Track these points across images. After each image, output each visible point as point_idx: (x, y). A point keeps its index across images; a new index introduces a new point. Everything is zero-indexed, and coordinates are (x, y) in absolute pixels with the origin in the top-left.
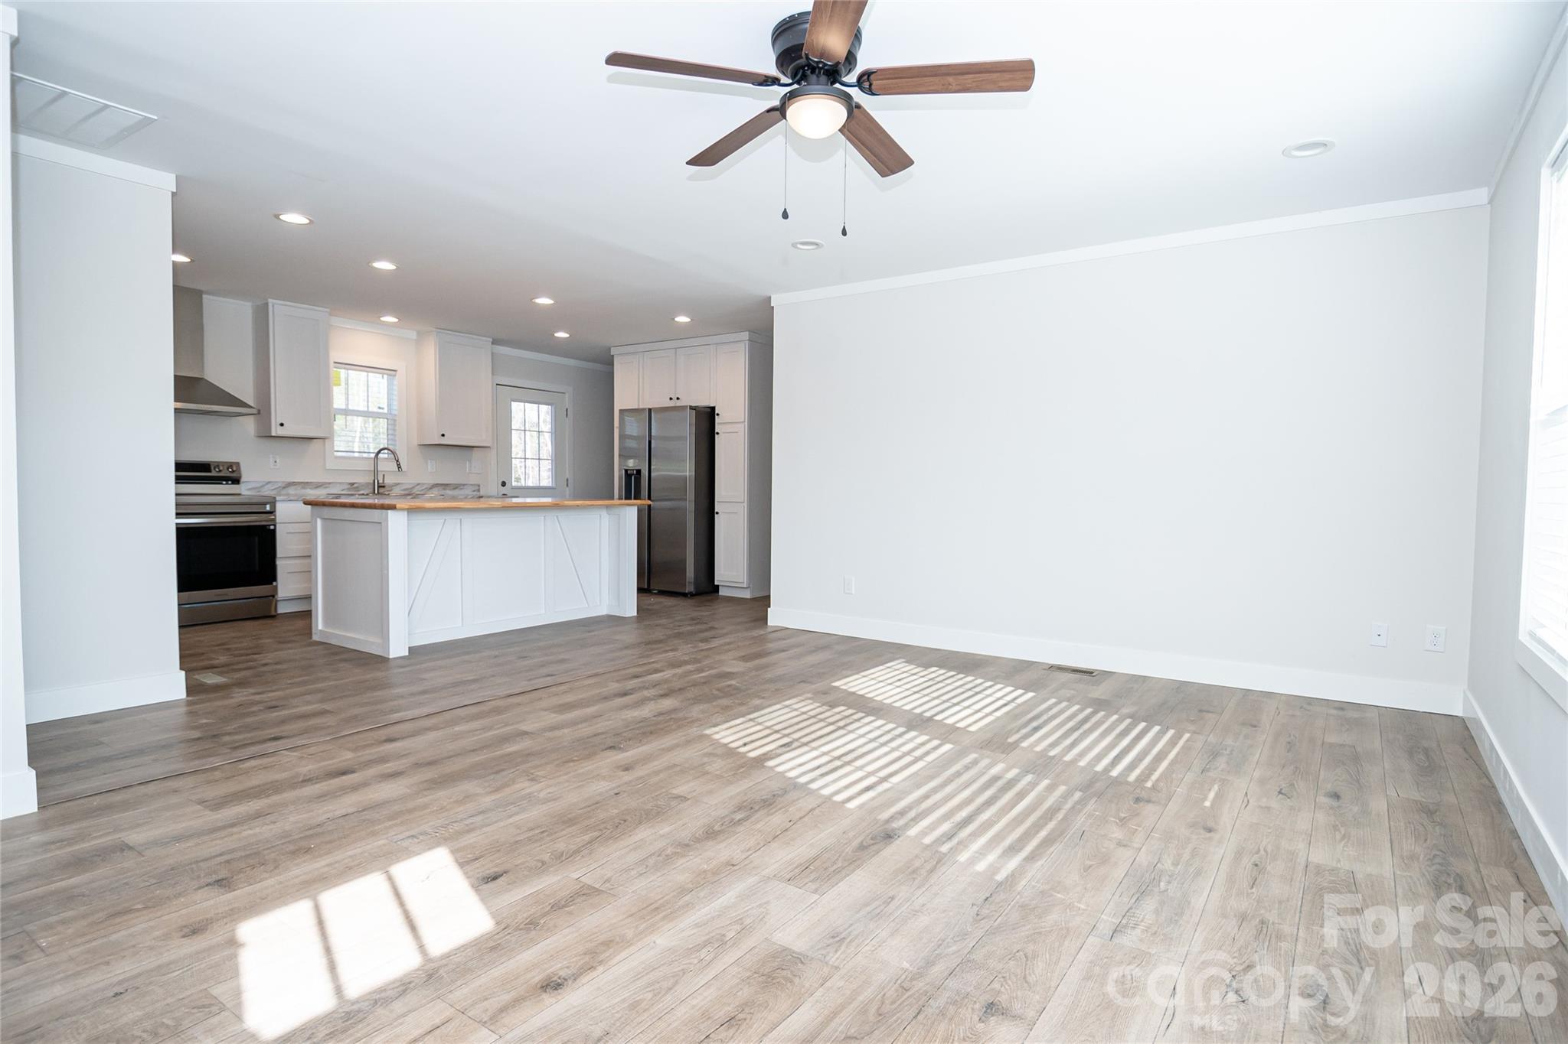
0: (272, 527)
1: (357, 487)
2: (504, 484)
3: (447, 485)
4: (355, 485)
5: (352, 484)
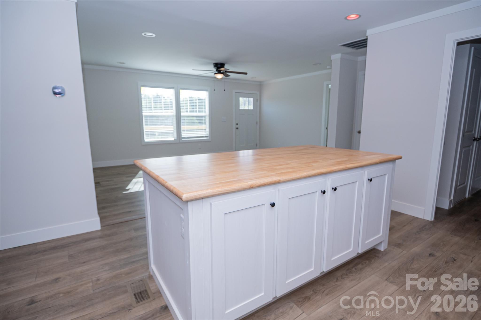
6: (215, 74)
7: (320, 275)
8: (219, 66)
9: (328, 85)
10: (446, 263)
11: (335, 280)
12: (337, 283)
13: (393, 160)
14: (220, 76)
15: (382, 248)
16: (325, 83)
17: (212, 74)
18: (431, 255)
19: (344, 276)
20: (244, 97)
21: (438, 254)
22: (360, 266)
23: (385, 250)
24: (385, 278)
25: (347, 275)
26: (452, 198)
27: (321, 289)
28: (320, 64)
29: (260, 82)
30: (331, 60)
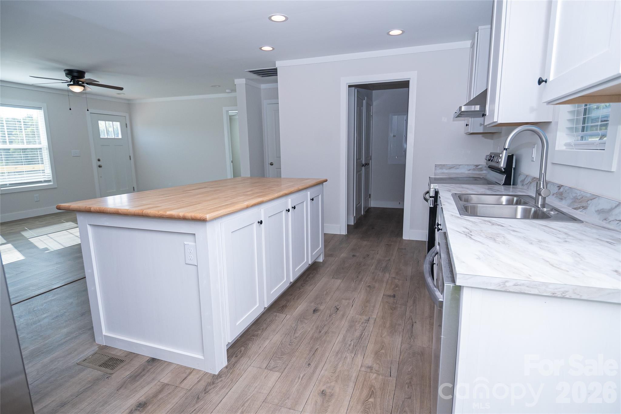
6: (69, 85)
7: (291, 285)
8: (75, 74)
9: (227, 111)
10: (364, 258)
11: (298, 289)
12: (300, 291)
13: (321, 183)
14: (77, 89)
15: (321, 260)
16: (225, 109)
17: (65, 86)
18: (354, 256)
19: (303, 285)
20: (105, 120)
21: (357, 254)
22: (311, 275)
23: (323, 261)
24: (332, 277)
25: (305, 283)
26: (355, 215)
27: (291, 298)
28: (219, 86)
29: (129, 100)
30: (235, 85)
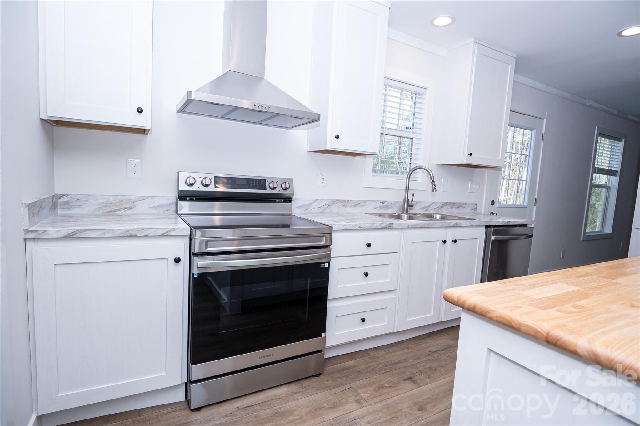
0: (326, 265)
1: (387, 206)
2: (493, 203)
3: (453, 204)
4: (386, 204)
5: (383, 202)
